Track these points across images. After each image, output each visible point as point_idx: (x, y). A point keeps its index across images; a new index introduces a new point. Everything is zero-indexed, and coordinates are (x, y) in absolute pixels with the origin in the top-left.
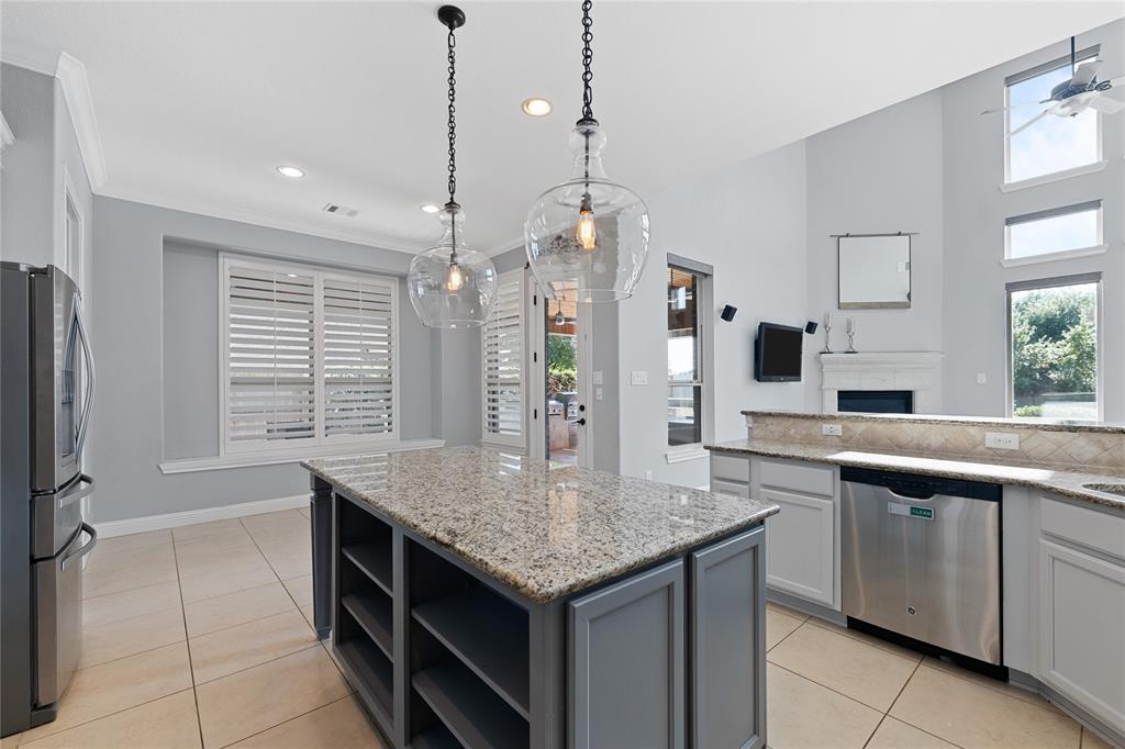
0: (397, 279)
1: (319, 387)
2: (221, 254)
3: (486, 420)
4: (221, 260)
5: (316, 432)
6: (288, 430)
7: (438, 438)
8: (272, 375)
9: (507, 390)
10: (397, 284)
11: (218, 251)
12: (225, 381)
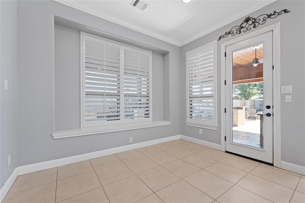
0: (151, 52)
1: (122, 97)
2: (81, 32)
3: (188, 113)
4: (81, 35)
5: (121, 117)
6: (108, 117)
7: (169, 121)
8: (103, 91)
9: (196, 100)
10: (151, 54)
11: (80, 31)
12: (83, 94)
